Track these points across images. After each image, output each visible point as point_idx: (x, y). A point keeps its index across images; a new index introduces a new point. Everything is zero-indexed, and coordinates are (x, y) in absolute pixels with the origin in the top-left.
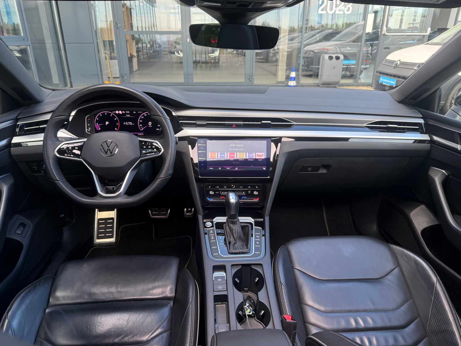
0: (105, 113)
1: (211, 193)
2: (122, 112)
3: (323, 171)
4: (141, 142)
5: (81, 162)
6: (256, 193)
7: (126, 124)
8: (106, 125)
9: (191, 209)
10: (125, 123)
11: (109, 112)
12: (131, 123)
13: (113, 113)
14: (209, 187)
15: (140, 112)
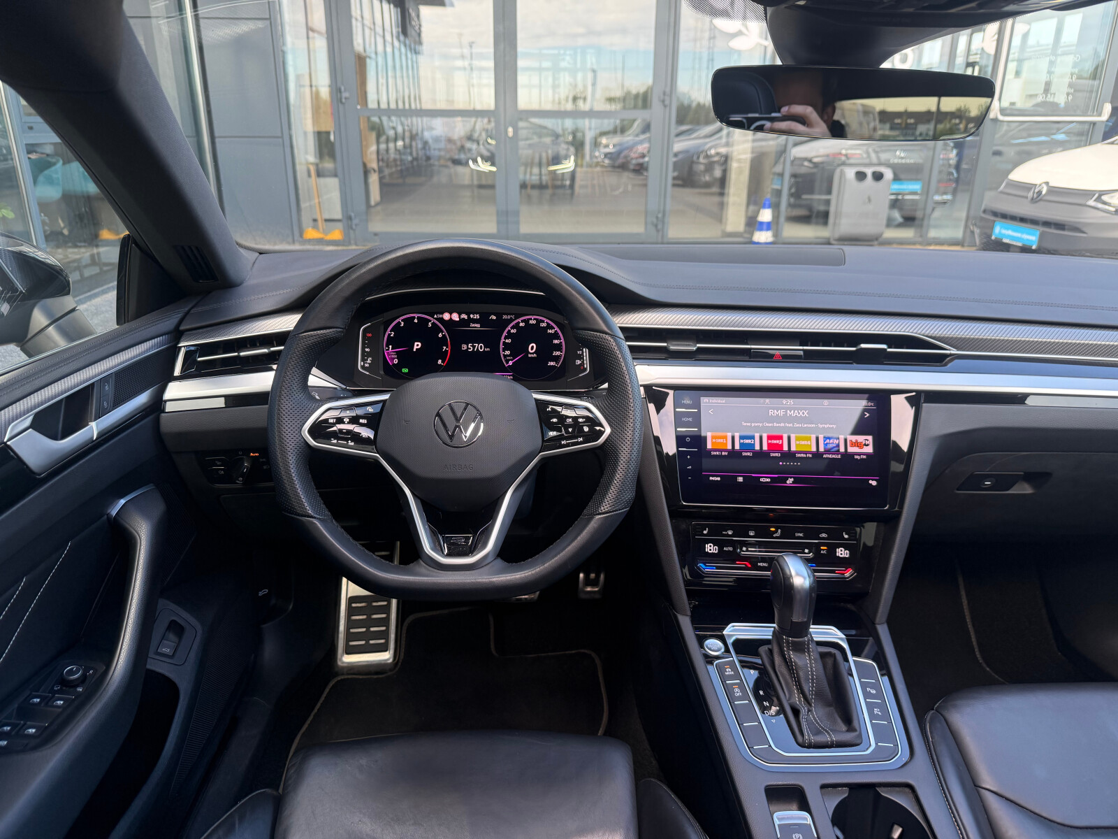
0: (414, 318)
1: (711, 548)
2: (460, 317)
3: (1025, 489)
4: (541, 405)
5: (377, 462)
6: (842, 553)
7: (468, 348)
8: (415, 350)
9: (598, 576)
10: (464, 347)
11: (423, 316)
12: (480, 347)
13: (435, 319)
14: (705, 532)
15: (509, 317)
